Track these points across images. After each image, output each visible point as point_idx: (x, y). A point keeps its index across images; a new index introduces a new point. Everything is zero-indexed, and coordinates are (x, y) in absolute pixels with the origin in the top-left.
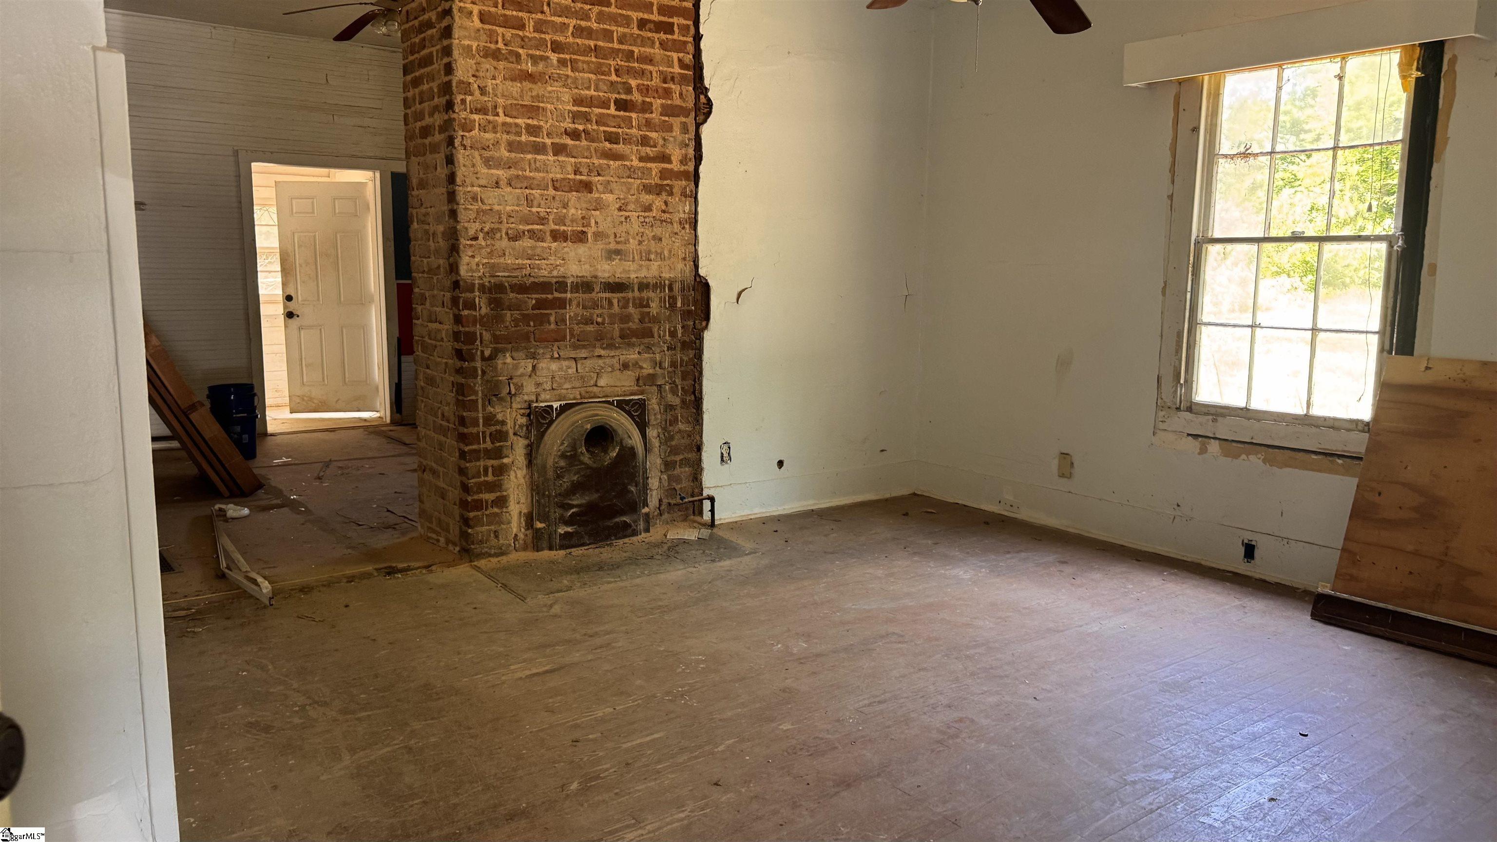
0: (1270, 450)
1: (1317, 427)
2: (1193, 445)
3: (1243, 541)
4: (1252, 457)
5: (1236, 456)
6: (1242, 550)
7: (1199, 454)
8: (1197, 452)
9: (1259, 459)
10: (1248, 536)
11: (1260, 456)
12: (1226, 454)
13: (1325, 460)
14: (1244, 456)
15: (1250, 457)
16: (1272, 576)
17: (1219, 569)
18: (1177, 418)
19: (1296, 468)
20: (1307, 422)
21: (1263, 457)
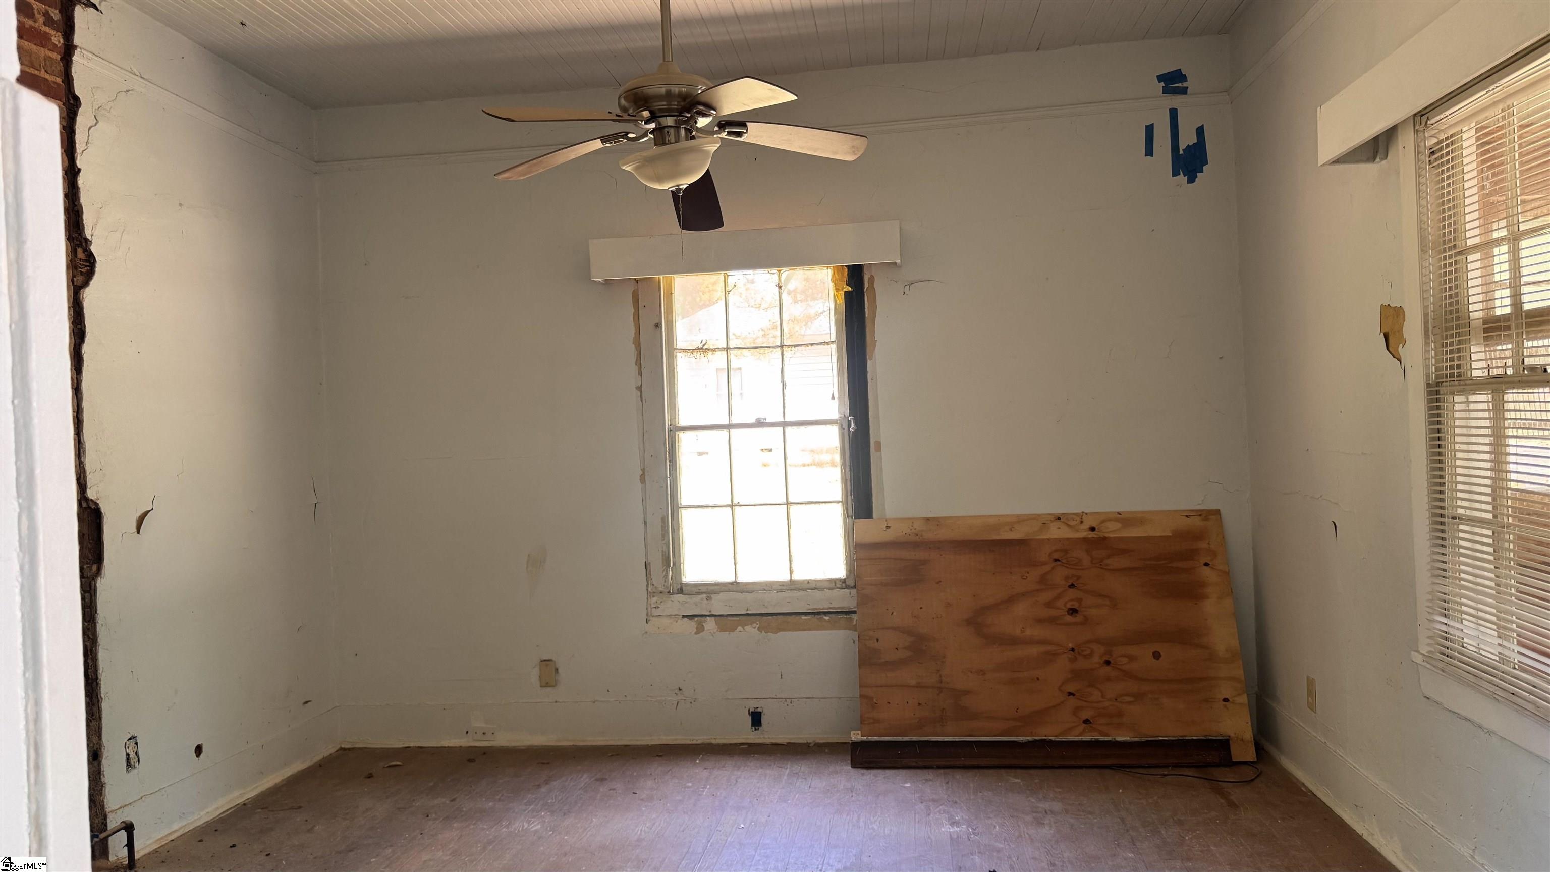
0: (764, 618)
1: (804, 590)
2: (690, 626)
3: (749, 710)
4: (748, 628)
5: (733, 630)
6: (749, 719)
7: (696, 633)
8: (694, 632)
9: (755, 628)
10: (752, 705)
11: (754, 625)
12: (722, 629)
13: (814, 619)
14: (740, 628)
15: (745, 627)
16: (782, 739)
17: (731, 744)
18: (670, 602)
19: (790, 631)
20: (793, 587)
21: (758, 626)
